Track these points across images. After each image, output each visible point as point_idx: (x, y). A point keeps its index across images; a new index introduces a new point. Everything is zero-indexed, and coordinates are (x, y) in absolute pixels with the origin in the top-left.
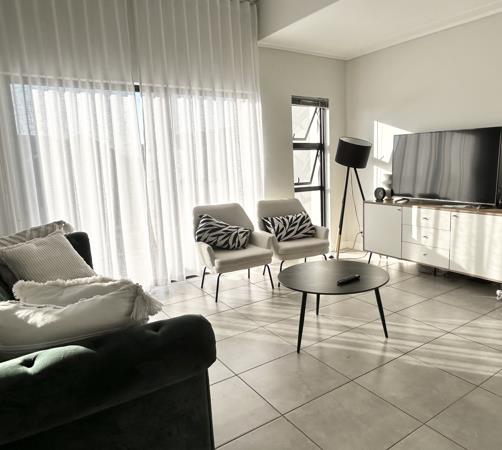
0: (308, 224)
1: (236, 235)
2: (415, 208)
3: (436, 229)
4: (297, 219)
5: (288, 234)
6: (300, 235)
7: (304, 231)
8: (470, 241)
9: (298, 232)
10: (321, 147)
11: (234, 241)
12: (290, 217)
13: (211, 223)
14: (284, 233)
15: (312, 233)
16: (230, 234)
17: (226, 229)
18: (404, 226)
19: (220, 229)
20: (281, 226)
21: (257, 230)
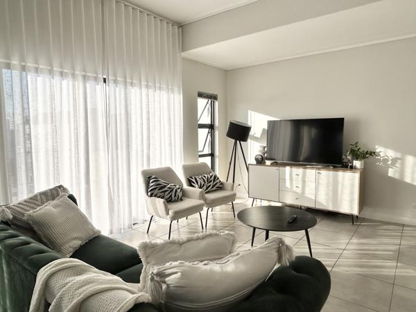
0: (218, 181)
1: (176, 190)
2: (288, 168)
3: (304, 182)
4: (211, 177)
5: (207, 188)
6: (214, 188)
7: (216, 186)
8: (328, 187)
9: (213, 187)
10: (211, 127)
11: (175, 196)
12: (206, 176)
13: (158, 183)
14: (205, 187)
15: (221, 187)
16: (172, 190)
17: (169, 186)
18: (281, 180)
19: (165, 186)
20: (203, 183)
21: (185, 186)
